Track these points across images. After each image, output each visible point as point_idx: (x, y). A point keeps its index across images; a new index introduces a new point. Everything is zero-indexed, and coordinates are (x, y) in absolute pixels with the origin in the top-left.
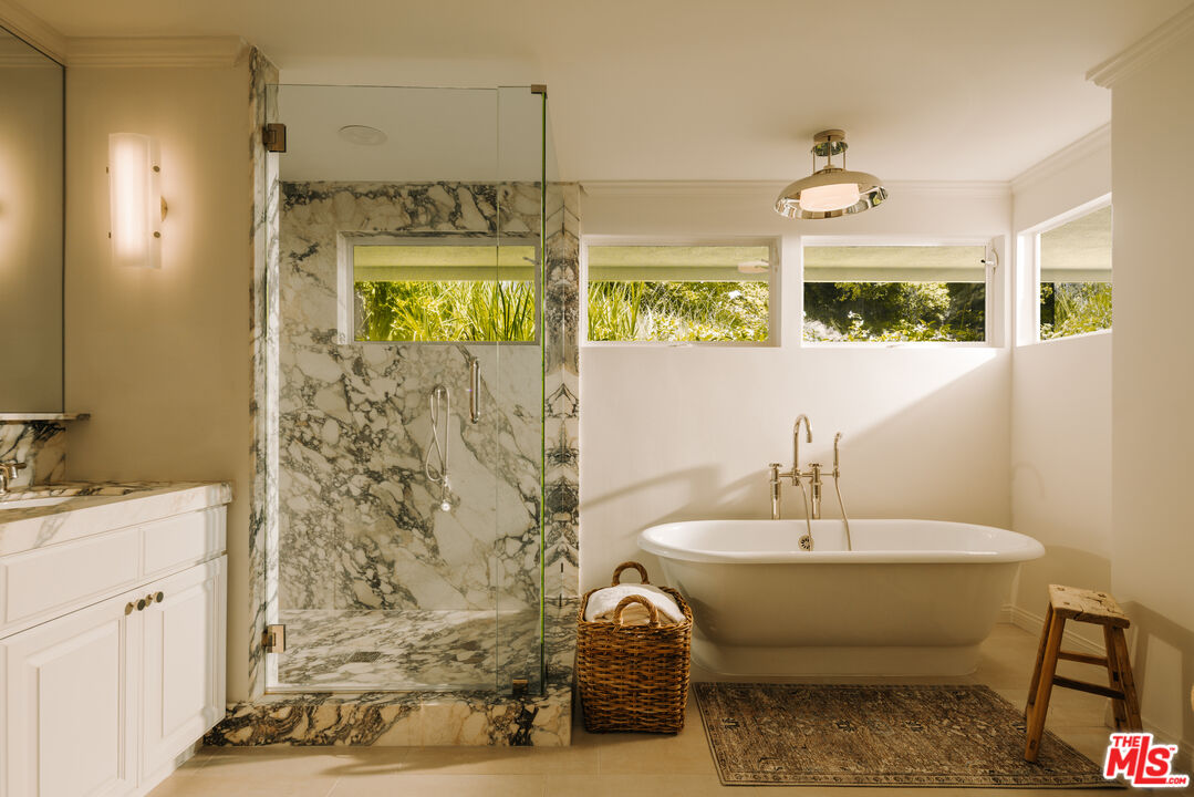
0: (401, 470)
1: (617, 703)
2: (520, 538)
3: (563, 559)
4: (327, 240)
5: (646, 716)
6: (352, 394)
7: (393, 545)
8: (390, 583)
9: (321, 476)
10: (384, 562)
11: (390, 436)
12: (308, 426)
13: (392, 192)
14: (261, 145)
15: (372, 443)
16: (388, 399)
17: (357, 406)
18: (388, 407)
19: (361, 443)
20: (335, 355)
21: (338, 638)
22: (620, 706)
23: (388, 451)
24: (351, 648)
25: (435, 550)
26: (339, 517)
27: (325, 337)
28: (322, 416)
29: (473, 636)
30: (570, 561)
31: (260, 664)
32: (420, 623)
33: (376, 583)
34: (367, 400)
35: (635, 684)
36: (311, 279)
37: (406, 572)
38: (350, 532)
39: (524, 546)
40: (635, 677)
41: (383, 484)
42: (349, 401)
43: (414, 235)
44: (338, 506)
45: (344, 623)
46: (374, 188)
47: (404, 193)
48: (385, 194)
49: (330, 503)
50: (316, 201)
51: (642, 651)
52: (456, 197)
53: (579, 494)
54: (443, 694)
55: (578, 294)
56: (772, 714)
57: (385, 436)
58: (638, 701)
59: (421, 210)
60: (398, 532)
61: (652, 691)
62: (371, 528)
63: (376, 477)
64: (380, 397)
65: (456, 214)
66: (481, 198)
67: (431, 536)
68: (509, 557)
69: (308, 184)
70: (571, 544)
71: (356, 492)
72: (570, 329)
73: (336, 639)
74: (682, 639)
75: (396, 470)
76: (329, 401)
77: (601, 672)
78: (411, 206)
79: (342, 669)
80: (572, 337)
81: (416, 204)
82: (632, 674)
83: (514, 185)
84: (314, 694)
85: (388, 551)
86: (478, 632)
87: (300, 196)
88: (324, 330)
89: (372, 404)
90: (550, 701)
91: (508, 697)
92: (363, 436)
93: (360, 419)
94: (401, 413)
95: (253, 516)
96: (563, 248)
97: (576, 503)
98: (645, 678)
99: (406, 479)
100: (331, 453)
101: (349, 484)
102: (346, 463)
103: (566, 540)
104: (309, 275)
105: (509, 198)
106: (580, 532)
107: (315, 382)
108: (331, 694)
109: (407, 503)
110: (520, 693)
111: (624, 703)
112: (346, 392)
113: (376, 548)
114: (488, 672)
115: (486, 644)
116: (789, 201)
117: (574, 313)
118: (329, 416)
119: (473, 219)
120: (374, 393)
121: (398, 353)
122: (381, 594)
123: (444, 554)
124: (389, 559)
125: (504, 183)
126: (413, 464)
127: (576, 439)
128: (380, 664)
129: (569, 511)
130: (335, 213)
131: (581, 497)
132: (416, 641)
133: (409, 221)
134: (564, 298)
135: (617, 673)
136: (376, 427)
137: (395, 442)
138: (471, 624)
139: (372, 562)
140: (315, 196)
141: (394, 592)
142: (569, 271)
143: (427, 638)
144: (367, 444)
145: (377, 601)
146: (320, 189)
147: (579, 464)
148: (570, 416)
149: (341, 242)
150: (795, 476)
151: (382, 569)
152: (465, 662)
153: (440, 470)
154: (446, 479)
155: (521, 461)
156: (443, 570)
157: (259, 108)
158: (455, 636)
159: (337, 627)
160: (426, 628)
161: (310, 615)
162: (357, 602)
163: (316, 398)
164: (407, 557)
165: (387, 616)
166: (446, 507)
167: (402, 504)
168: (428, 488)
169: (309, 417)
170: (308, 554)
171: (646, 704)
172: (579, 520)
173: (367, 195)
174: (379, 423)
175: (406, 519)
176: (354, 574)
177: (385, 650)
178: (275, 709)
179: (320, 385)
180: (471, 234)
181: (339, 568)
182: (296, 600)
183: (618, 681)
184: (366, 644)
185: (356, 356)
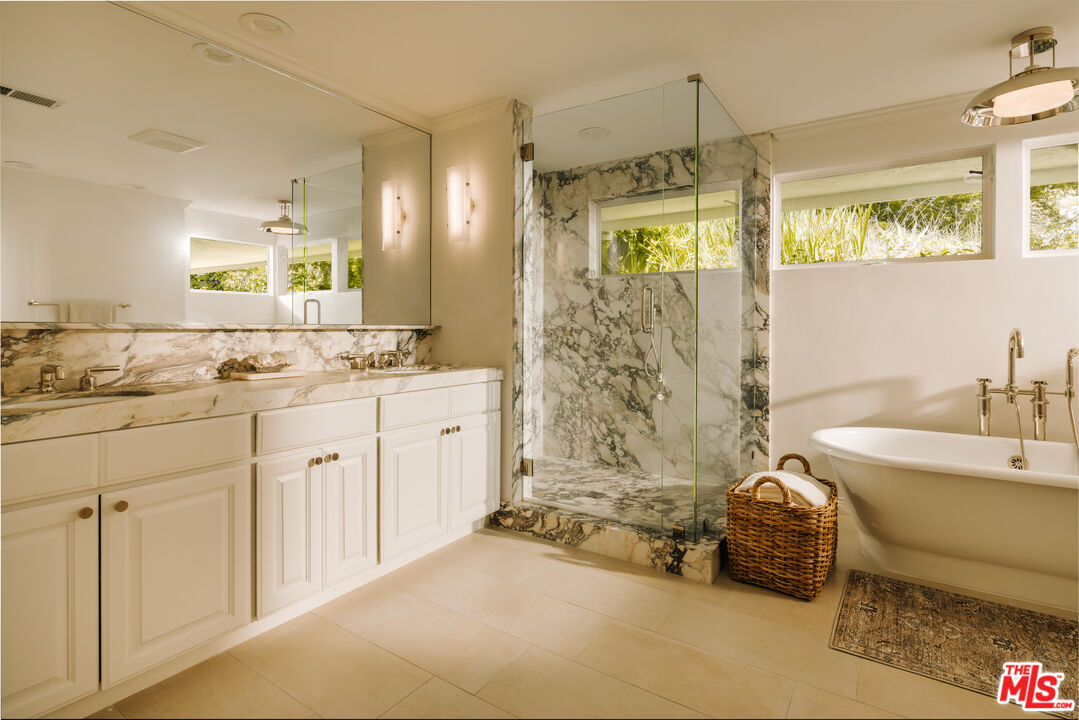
0: (630, 368)
1: (755, 562)
2: (720, 427)
3: (755, 448)
4: (582, 207)
5: (780, 578)
6: (598, 313)
7: (625, 422)
8: (622, 449)
9: (579, 369)
10: (618, 433)
11: (623, 342)
12: (571, 335)
13: (624, 166)
14: (520, 159)
15: (610, 347)
16: (621, 316)
17: (601, 321)
18: (621, 321)
19: (603, 349)
20: (588, 286)
21: (582, 481)
22: (756, 565)
23: (621, 354)
24: (588, 488)
25: (653, 429)
26: (590, 398)
27: (581, 274)
28: (580, 328)
29: (673, 495)
30: (761, 450)
31: (519, 481)
32: (639, 480)
33: (613, 448)
34: (608, 317)
35: (770, 549)
36: (573, 235)
37: (634, 441)
38: (597, 410)
39: (722, 434)
40: (769, 544)
41: (618, 377)
42: (596, 317)
43: (641, 194)
44: (589, 391)
45: (590, 472)
46: (612, 166)
47: (633, 165)
48: (620, 168)
49: (584, 388)
50: (576, 181)
51: (776, 524)
52: (669, 162)
53: (770, 395)
54: (624, 525)
55: (769, 226)
56: (920, 612)
57: (619, 342)
58: (772, 564)
59: (644, 175)
60: (628, 412)
61: (785, 559)
62: (610, 408)
63: (614, 372)
64: (616, 315)
65: (669, 174)
66: (688, 159)
67: (650, 418)
68: (711, 441)
69: (571, 170)
70: (762, 436)
71: (600, 382)
72: (762, 256)
73: (581, 481)
74: (815, 521)
75: (627, 367)
76: (583, 318)
77: (741, 534)
78: (637, 174)
79: (578, 499)
80: (764, 263)
81: (641, 172)
82: (768, 541)
83: (716, 144)
84: (548, 507)
85: (621, 426)
86: (678, 494)
87: (567, 179)
88: (581, 269)
89: (611, 319)
90: (698, 547)
91: (669, 537)
92: (604, 343)
93: (603, 330)
94: (630, 326)
95: (514, 388)
96: (758, 188)
97: (766, 402)
98: (779, 547)
99: (634, 374)
100: (585, 354)
101: (597, 377)
102: (594, 361)
103: (757, 433)
104: (572, 232)
105: (711, 155)
106: (770, 427)
107: (575, 305)
108: (557, 509)
109: (634, 392)
110: (678, 535)
111: (760, 563)
112: (594, 311)
113: (613, 422)
114: (671, 520)
115: (678, 504)
116: (980, 111)
117: (765, 242)
118: (583, 328)
119: (681, 177)
120: (612, 311)
121: (628, 282)
122: (616, 456)
123: (659, 433)
124: (622, 431)
125: (708, 144)
126: (638, 364)
127: (767, 348)
128: (603, 502)
129: (761, 408)
130: (587, 187)
131: (771, 398)
132: (632, 492)
133: (635, 185)
134: (756, 230)
135: (755, 538)
136: (613, 336)
137: (625, 347)
138: (676, 488)
139: (611, 432)
140: (576, 177)
141: (624, 456)
142: (761, 207)
143: (641, 491)
144: (607, 348)
145: (613, 461)
146: (579, 172)
147: (770, 369)
148: (761, 329)
149: (592, 207)
150: (1011, 392)
151: (617, 438)
152: (657, 511)
153: (656, 369)
154: (661, 376)
155: (720, 365)
156: (659, 445)
157: (518, 135)
158: (658, 494)
159: (584, 473)
160: (641, 484)
161: (572, 463)
162: (600, 459)
163: (576, 316)
164: (633, 430)
165: (619, 472)
166: (660, 397)
167: (630, 392)
168: (648, 382)
169: (572, 330)
170: (571, 422)
171: (780, 568)
172: (770, 416)
173: (608, 171)
174: (615, 334)
175: (633, 404)
176: (599, 439)
177: (609, 493)
178: (525, 510)
179: (578, 307)
180: (681, 188)
181: (589, 434)
182: (564, 452)
183: (755, 544)
184: (598, 488)
185: (600, 286)
